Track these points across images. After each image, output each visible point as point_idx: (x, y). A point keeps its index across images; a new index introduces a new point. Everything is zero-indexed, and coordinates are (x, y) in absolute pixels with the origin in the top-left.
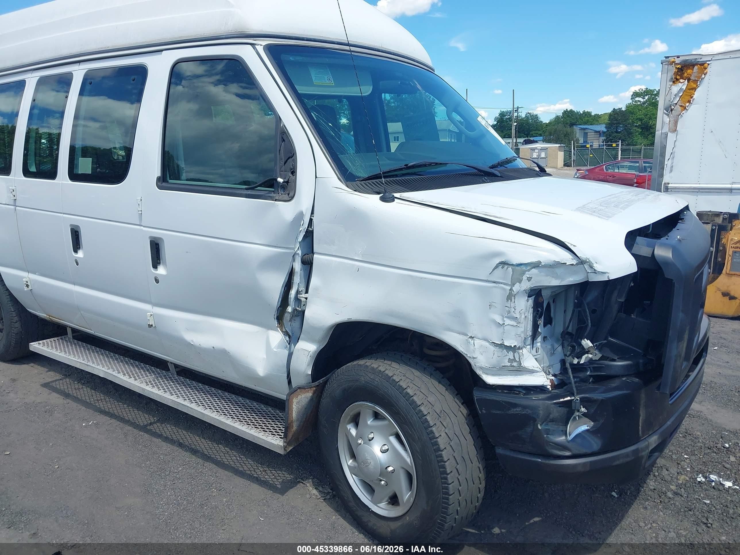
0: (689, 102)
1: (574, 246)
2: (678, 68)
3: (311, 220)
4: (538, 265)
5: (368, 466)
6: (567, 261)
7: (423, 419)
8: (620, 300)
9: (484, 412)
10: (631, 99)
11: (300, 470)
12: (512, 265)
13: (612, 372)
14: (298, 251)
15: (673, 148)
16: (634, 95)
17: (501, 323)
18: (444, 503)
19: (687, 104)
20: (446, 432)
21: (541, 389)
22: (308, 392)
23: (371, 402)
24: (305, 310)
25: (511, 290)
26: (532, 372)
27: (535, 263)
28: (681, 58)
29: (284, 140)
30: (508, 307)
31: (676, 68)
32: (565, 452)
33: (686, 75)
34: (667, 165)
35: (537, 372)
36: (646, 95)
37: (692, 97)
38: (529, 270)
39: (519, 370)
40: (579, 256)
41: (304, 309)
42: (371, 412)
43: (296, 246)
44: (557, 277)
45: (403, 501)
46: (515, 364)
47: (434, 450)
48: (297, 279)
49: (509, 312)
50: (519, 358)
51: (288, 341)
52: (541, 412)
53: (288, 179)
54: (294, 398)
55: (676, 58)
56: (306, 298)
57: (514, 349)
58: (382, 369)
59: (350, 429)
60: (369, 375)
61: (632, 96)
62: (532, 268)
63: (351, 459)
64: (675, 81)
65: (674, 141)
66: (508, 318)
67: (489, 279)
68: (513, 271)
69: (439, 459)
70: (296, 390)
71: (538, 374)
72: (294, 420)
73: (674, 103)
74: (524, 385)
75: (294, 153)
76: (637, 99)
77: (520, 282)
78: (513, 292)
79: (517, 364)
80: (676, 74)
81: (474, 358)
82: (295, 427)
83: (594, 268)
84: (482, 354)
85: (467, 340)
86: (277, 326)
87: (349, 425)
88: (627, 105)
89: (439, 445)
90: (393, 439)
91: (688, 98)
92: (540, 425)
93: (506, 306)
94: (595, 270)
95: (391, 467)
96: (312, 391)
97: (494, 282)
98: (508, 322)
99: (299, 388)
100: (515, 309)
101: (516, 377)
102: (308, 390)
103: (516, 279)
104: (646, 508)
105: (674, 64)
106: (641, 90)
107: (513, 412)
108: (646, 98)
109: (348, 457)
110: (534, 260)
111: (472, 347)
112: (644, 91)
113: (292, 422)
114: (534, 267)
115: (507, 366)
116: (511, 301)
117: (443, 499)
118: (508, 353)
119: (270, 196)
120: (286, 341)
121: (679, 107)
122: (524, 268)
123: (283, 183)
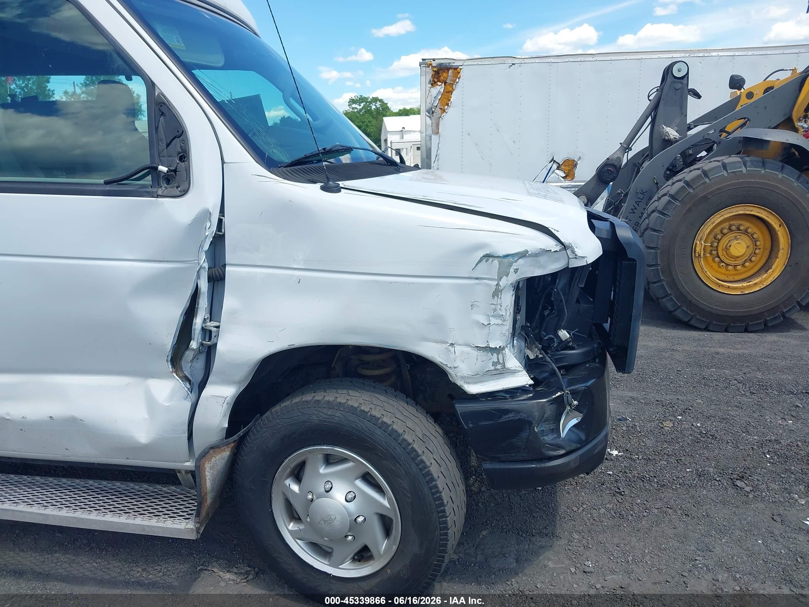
0: (448, 105)
1: (558, 231)
2: (435, 71)
3: (220, 221)
4: (525, 255)
5: (331, 522)
6: (552, 248)
7: (408, 449)
8: (581, 286)
9: (471, 425)
10: (349, 105)
11: (194, 555)
12: (499, 257)
13: (574, 361)
14: (204, 265)
15: (438, 150)
16: (351, 102)
17: (486, 323)
18: (441, 540)
19: (446, 107)
20: (434, 457)
21: (522, 390)
22: (225, 451)
23: (327, 444)
24: (216, 344)
25: (498, 285)
26: (513, 372)
27: (522, 253)
28: (437, 62)
29: (163, 113)
30: (494, 305)
31: (433, 70)
32: (559, 451)
33: (442, 78)
34: (433, 167)
35: (519, 371)
36: (362, 102)
37: (449, 100)
38: (516, 261)
39: (502, 372)
40: (563, 241)
41: (216, 342)
42: (320, 457)
43: (201, 257)
44: (541, 267)
45: (380, 554)
46: (499, 367)
47: (426, 482)
48: (203, 303)
49: (495, 310)
50: (503, 360)
51: (189, 389)
52: (536, 413)
53: (176, 167)
54: (206, 463)
55: (432, 61)
56: (218, 327)
57: (498, 350)
58: (341, 400)
59: (289, 484)
60: (325, 411)
61: (349, 102)
62: (519, 259)
63: (291, 522)
64: (433, 84)
65: (437, 144)
66: (494, 316)
67: (472, 276)
68: (500, 264)
69: (434, 490)
70: (208, 452)
71: (520, 373)
72: (208, 492)
73: (434, 106)
74: (508, 387)
75: (183, 131)
76: (354, 106)
77: (507, 276)
78: (499, 287)
79: (501, 367)
80: (433, 76)
81: (455, 368)
82: (209, 500)
83: (575, 253)
84: (463, 362)
85: (447, 348)
86: (171, 370)
87: (287, 481)
88: (344, 112)
89: (431, 475)
90: (360, 484)
91: (446, 100)
92: (537, 427)
93: (493, 304)
94: (576, 255)
95: (361, 516)
96: (230, 449)
97: (477, 279)
98: (493, 321)
99: (212, 448)
100: (501, 306)
101: (499, 380)
102: (225, 448)
103: (503, 273)
104: (569, 493)
105: (431, 66)
106: (356, 97)
107: (505, 420)
108: (362, 105)
109: (286, 519)
110: (521, 249)
111: (453, 356)
112: (359, 98)
113: (206, 493)
114: (521, 258)
115: (491, 370)
116: (498, 297)
117: (441, 536)
118: (492, 355)
119: (147, 192)
120: (187, 390)
121: (439, 109)
122: (511, 259)
123: (167, 172)
